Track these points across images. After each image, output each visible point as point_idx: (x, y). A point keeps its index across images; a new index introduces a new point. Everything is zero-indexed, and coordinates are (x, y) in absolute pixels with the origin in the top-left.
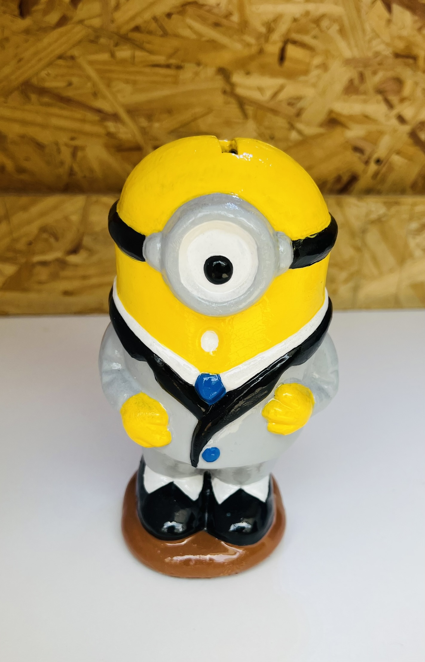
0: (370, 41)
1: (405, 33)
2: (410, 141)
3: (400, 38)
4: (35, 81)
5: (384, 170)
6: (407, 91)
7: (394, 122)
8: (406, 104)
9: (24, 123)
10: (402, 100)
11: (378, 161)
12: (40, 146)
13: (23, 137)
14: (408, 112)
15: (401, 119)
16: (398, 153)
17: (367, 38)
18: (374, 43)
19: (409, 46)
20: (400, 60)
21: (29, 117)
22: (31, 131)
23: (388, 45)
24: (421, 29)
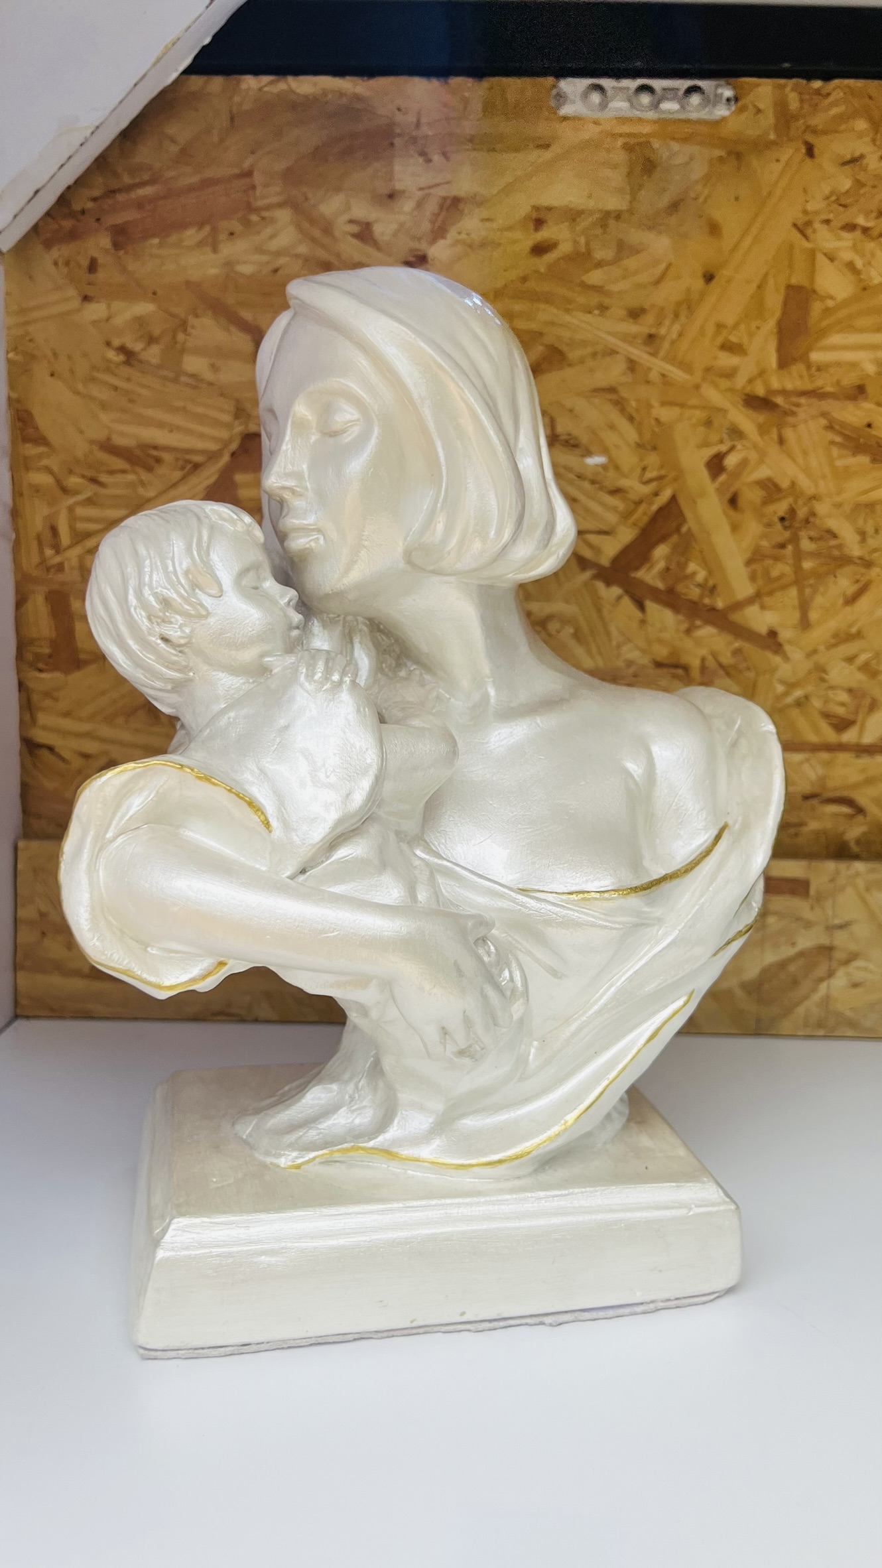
0: (619, 646)
1: (666, 636)
3: (660, 641)
17: (614, 643)
18: (625, 649)
19: (674, 653)
20: (664, 672)
23: (643, 651)
24: (688, 631)
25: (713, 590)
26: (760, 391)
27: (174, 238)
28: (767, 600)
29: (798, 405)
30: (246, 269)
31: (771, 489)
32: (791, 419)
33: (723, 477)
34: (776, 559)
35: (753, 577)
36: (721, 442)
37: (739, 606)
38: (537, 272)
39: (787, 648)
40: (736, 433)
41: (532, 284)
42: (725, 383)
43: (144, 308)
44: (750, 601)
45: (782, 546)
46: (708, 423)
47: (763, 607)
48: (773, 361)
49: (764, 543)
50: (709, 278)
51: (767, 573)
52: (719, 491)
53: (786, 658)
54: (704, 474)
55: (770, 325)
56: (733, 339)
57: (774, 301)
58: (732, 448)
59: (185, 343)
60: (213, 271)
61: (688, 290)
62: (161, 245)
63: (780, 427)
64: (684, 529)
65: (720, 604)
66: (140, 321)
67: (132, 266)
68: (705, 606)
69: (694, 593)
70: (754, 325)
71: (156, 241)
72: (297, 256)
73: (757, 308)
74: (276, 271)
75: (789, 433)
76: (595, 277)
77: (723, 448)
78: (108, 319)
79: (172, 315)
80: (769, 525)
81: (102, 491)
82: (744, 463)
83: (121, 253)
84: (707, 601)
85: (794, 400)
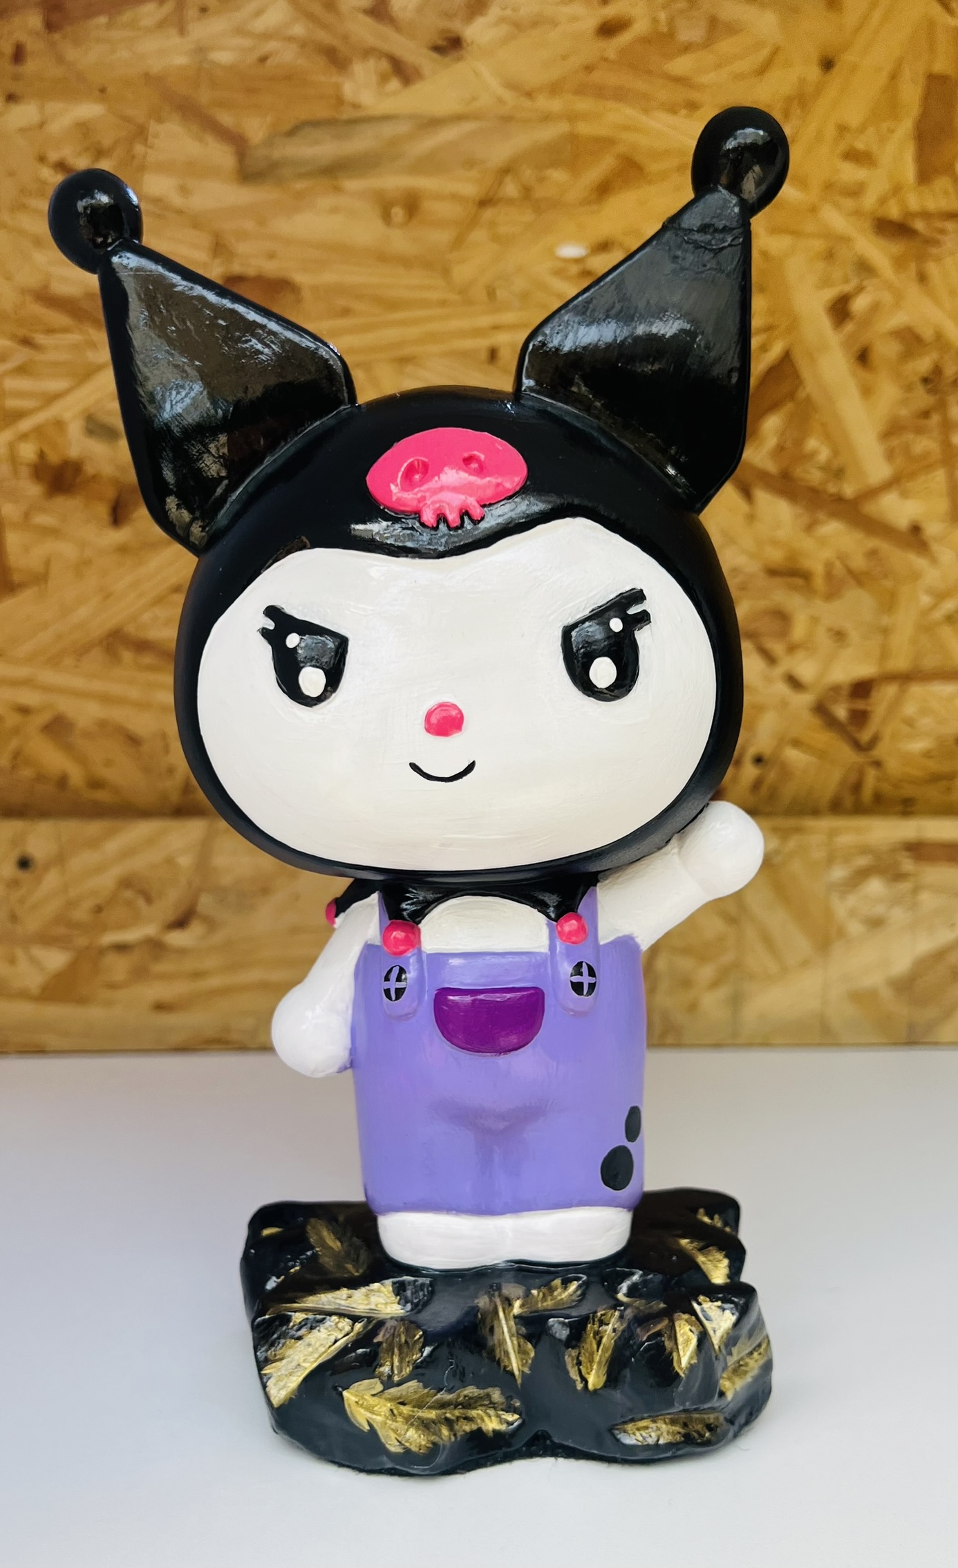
1: (782, 534)
2: (816, 721)
3: (775, 543)
4: (131, 629)
5: (772, 776)
6: (799, 630)
7: (782, 688)
8: (800, 655)
9: (106, 699)
10: (792, 649)
11: (758, 760)
12: (133, 740)
13: (103, 724)
14: (806, 669)
15: (794, 682)
16: (796, 743)
19: (793, 555)
20: (777, 581)
21: (116, 689)
22: (118, 715)
23: (752, 555)
24: (810, 528)
25: (838, 473)
26: (894, 211)
27: (127, 16)
28: (910, 485)
29: (942, 231)
30: (223, 57)
31: (911, 340)
32: (934, 251)
33: (849, 327)
34: (919, 431)
35: (890, 455)
36: (846, 281)
37: (873, 493)
38: (606, 60)
39: (935, 547)
40: (865, 268)
41: (597, 77)
42: (849, 203)
43: (89, 110)
44: (887, 486)
45: (926, 414)
46: (829, 256)
47: (905, 495)
48: (909, 171)
49: (904, 412)
50: (827, 64)
51: (906, 449)
52: (847, 343)
53: (934, 561)
54: (825, 322)
55: (906, 126)
56: (860, 145)
57: (911, 94)
58: (860, 289)
59: (144, 157)
60: (181, 60)
61: (802, 81)
62: (109, 26)
63: (921, 258)
64: (801, 394)
65: (849, 490)
66: (84, 129)
67: (71, 53)
68: (831, 495)
69: (814, 476)
70: (885, 126)
71: (103, 20)
72: (290, 39)
73: (888, 105)
74: (263, 59)
75: (932, 269)
76: (682, 65)
77: (847, 288)
78: (41, 125)
79: (126, 119)
80: (909, 388)
81: (39, 357)
82: (875, 307)
83: (57, 36)
84: (832, 488)
85: (939, 224)
